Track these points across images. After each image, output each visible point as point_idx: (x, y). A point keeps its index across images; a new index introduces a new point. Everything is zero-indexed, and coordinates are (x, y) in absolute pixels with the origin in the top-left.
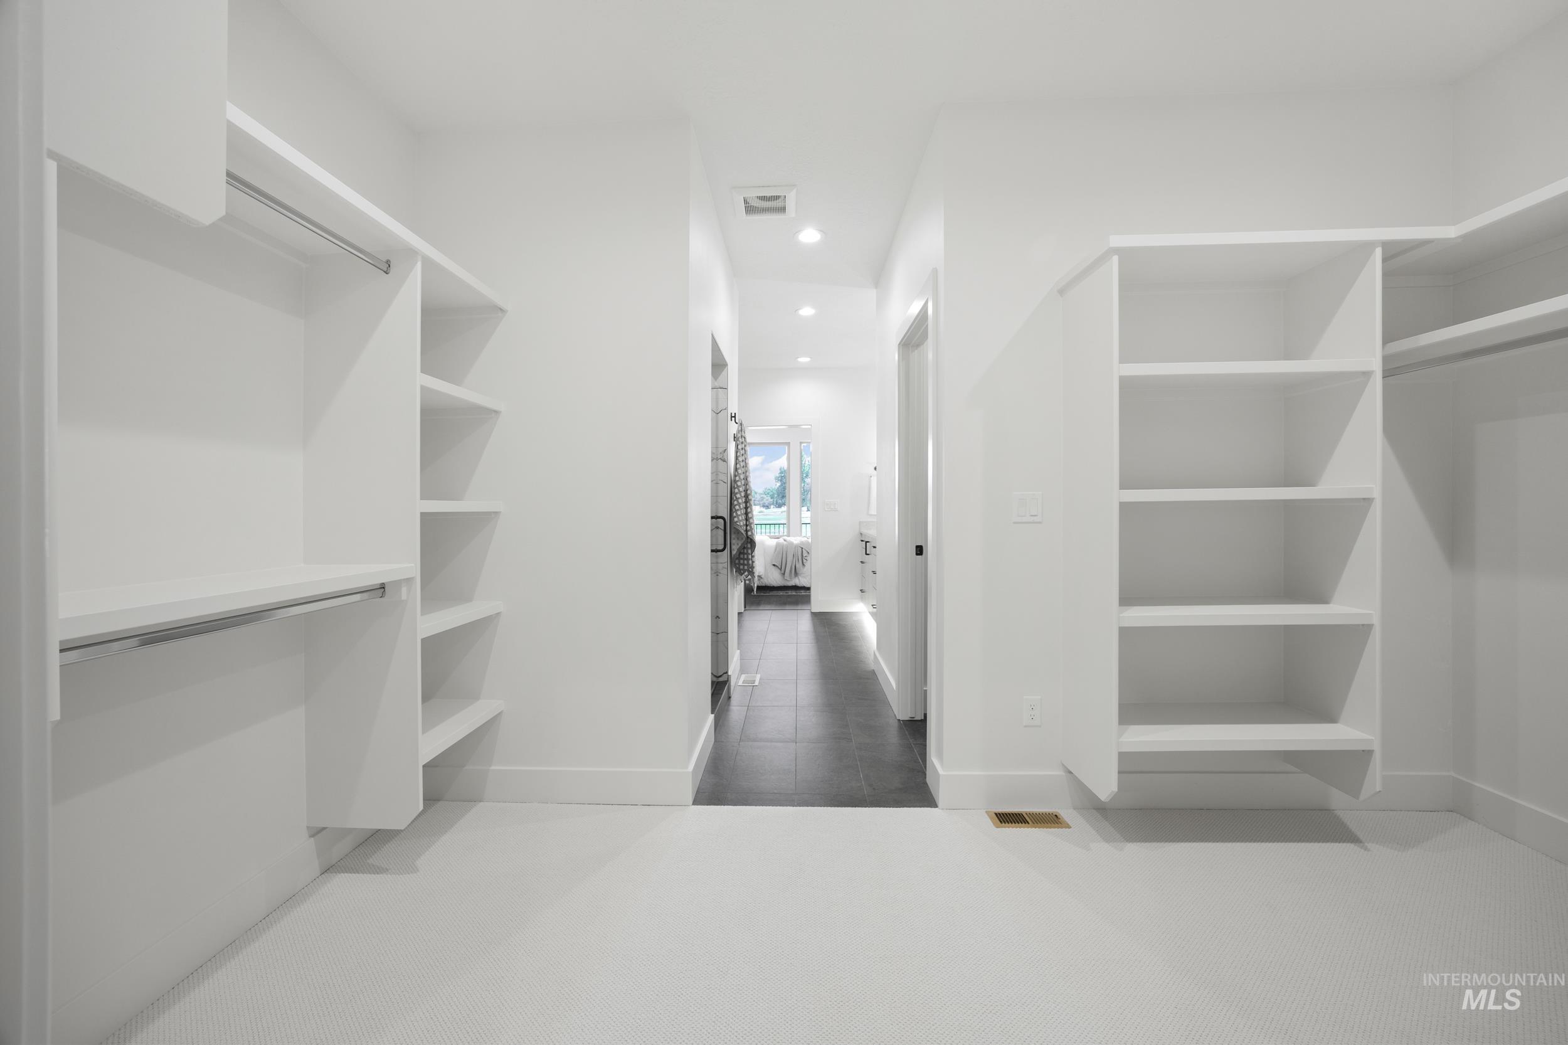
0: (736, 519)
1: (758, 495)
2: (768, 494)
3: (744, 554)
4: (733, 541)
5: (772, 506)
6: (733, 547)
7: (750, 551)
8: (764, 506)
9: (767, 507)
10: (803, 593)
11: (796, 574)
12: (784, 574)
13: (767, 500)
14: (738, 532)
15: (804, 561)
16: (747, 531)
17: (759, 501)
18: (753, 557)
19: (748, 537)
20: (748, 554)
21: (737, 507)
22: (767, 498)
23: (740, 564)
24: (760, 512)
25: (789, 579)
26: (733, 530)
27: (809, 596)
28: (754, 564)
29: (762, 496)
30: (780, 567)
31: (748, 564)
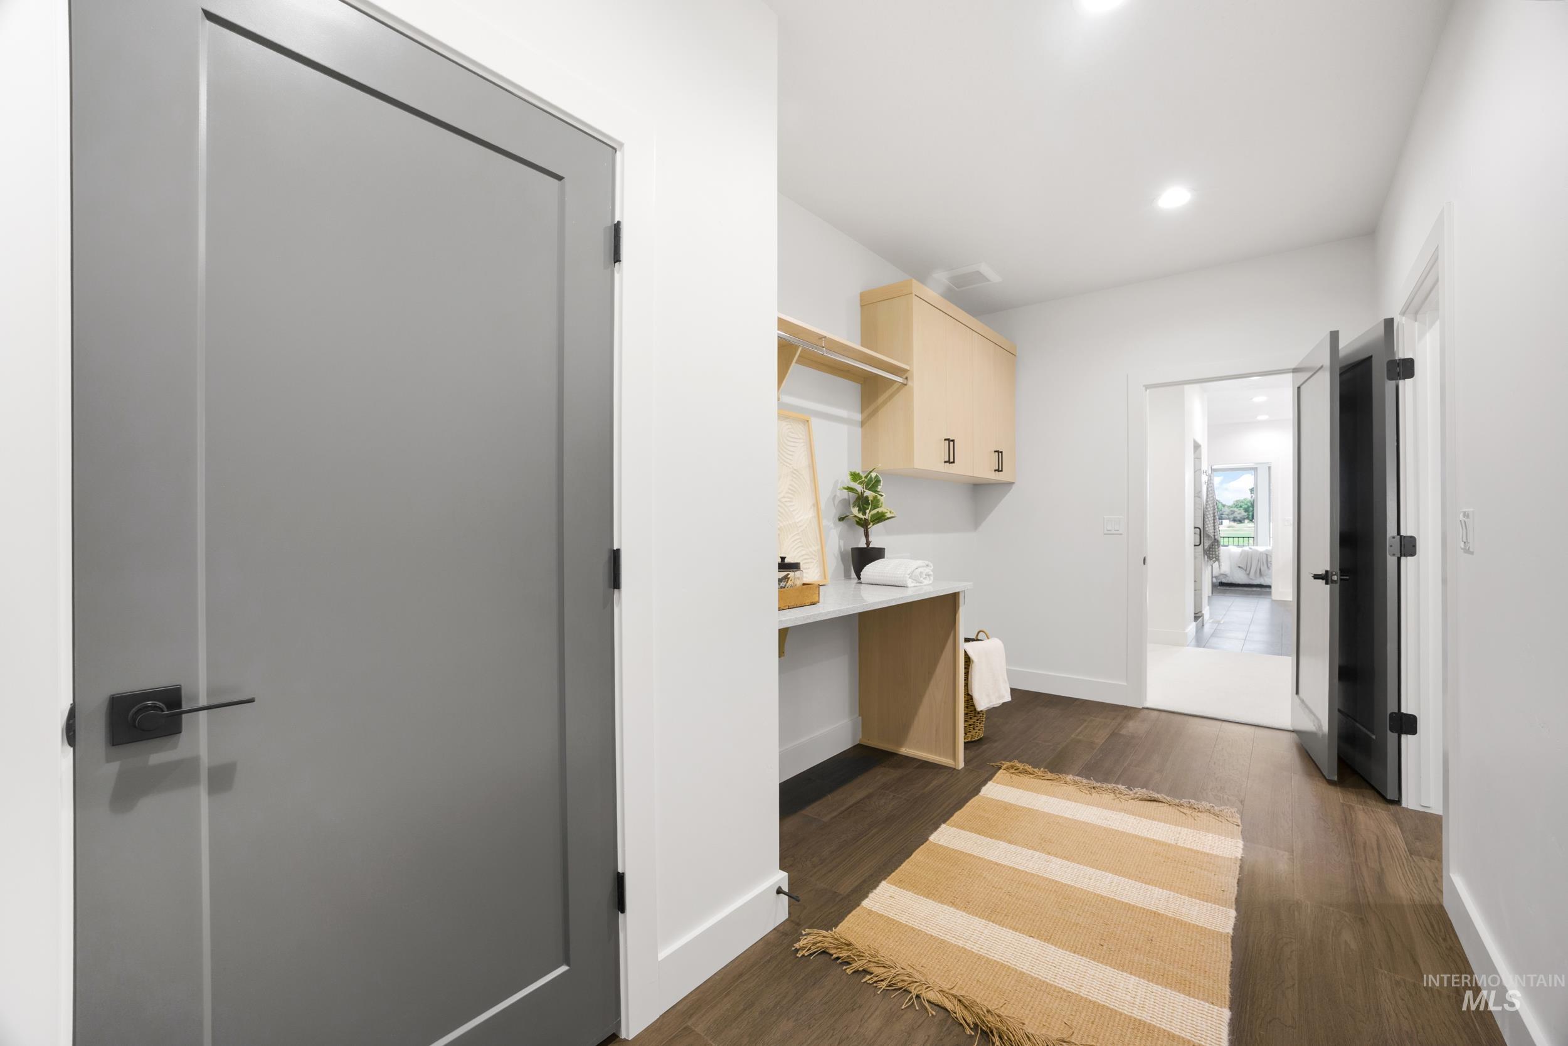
0: (1207, 529)
1: (1226, 508)
2: (1241, 507)
3: (1212, 548)
4: (1205, 541)
5: (1246, 521)
6: (1205, 544)
7: (1216, 547)
8: (1234, 520)
9: (1240, 521)
10: (1268, 590)
11: (1261, 574)
12: (1249, 574)
13: (1239, 514)
14: (1209, 536)
15: (1269, 565)
16: (1214, 536)
17: (1228, 515)
18: (1218, 551)
19: (1215, 539)
20: (1215, 548)
21: (1208, 522)
22: (1239, 512)
23: (1210, 554)
24: (1229, 527)
25: (1254, 578)
26: (1205, 535)
27: (1271, 592)
28: (1220, 555)
29: (1232, 509)
30: (1245, 569)
31: (1215, 554)
